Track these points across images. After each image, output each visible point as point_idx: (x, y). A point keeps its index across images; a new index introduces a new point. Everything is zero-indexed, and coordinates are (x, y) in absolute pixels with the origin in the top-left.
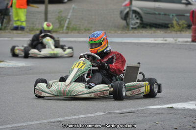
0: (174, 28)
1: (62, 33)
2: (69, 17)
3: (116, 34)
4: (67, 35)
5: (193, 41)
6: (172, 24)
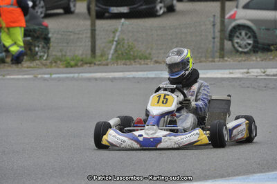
1: (99, 65)
2: (116, 39)
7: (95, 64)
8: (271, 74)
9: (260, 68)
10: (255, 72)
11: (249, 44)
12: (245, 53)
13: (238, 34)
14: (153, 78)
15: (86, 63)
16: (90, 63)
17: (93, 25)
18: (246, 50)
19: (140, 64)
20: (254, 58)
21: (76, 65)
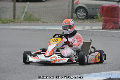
1: (17, 23)
2: (25, 11)
3: (55, 23)
4: (20, 24)
5: (103, 29)
7: (15, 22)
8: (95, 29)
9: (90, 26)
10: (87, 28)
11: (84, 15)
12: (82, 19)
13: (79, 10)
14: (42, 29)
15: (11, 22)
16: (13, 22)
17: (14, 5)
18: (83, 18)
19: (36, 23)
20: (87, 22)
21: (7, 23)
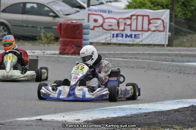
0: (42, 40)
6: (40, 36)
